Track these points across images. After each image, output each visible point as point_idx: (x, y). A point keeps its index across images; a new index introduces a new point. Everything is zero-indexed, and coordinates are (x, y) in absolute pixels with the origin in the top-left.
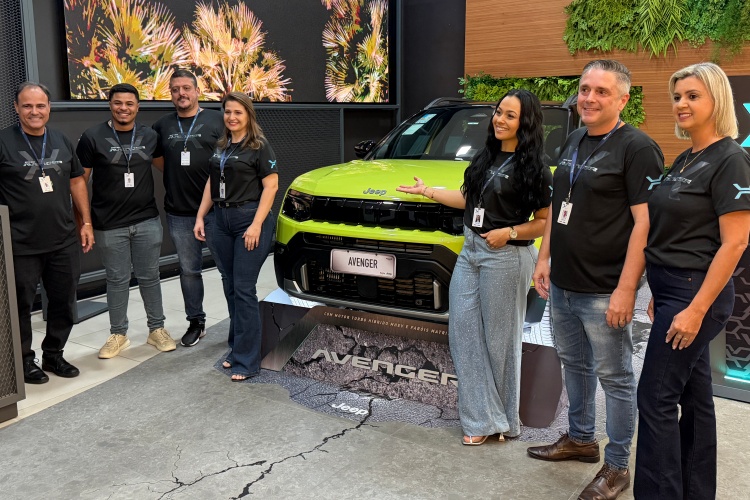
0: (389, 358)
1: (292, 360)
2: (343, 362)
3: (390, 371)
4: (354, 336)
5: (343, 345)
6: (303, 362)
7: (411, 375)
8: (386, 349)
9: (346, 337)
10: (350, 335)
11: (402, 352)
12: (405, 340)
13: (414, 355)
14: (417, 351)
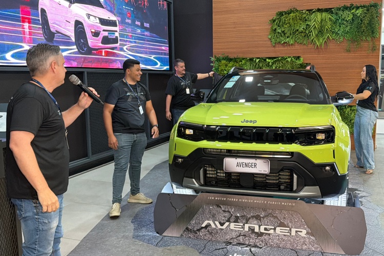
0: (255, 222)
1: (187, 229)
2: (224, 227)
3: (257, 230)
4: (230, 210)
5: (222, 216)
6: (195, 229)
7: (272, 232)
8: (253, 217)
9: (224, 211)
10: (227, 210)
11: (263, 218)
12: (265, 210)
13: (272, 219)
14: (273, 216)
